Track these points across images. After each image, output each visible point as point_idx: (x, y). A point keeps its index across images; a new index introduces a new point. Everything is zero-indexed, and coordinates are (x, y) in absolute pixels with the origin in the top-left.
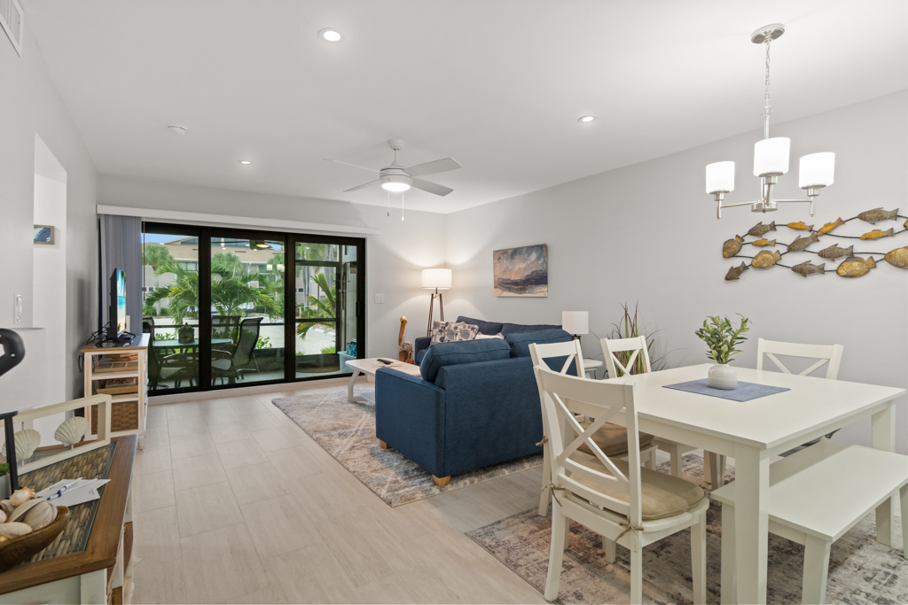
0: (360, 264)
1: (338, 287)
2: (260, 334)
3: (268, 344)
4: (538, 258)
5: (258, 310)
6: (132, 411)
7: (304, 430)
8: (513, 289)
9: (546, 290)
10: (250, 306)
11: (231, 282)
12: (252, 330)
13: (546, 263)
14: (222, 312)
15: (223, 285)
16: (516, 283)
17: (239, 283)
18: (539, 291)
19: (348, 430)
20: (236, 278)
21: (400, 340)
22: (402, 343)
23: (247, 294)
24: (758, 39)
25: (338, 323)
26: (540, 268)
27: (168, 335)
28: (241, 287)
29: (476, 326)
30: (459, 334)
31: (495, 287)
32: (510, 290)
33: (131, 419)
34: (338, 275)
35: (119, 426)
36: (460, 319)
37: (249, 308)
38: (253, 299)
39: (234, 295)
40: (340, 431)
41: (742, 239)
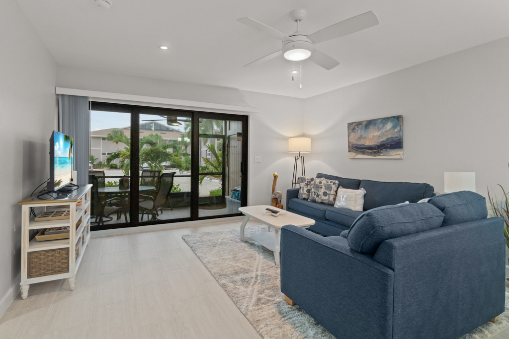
0: (244, 135)
1: (224, 152)
2: (174, 183)
3: (178, 189)
4: (394, 127)
5: (172, 166)
6: (64, 256)
7: (210, 271)
8: (368, 152)
9: (402, 153)
10: (167, 163)
11: (156, 149)
12: (168, 179)
13: (401, 130)
14: (151, 167)
15: (152, 151)
16: (370, 148)
17: (161, 149)
18: (394, 154)
19: (248, 275)
20: (159, 146)
21: (273, 190)
22: (275, 192)
23: (166, 157)
25: (224, 176)
26: (396, 135)
27: (115, 183)
28: (162, 152)
29: (337, 182)
30: (323, 187)
31: (349, 151)
32: (364, 153)
33: (63, 264)
34: (224, 144)
35: (52, 270)
36: (320, 176)
37: (167, 165)
38: (170, 159)
39: (158, 157)
40: (242, 276)
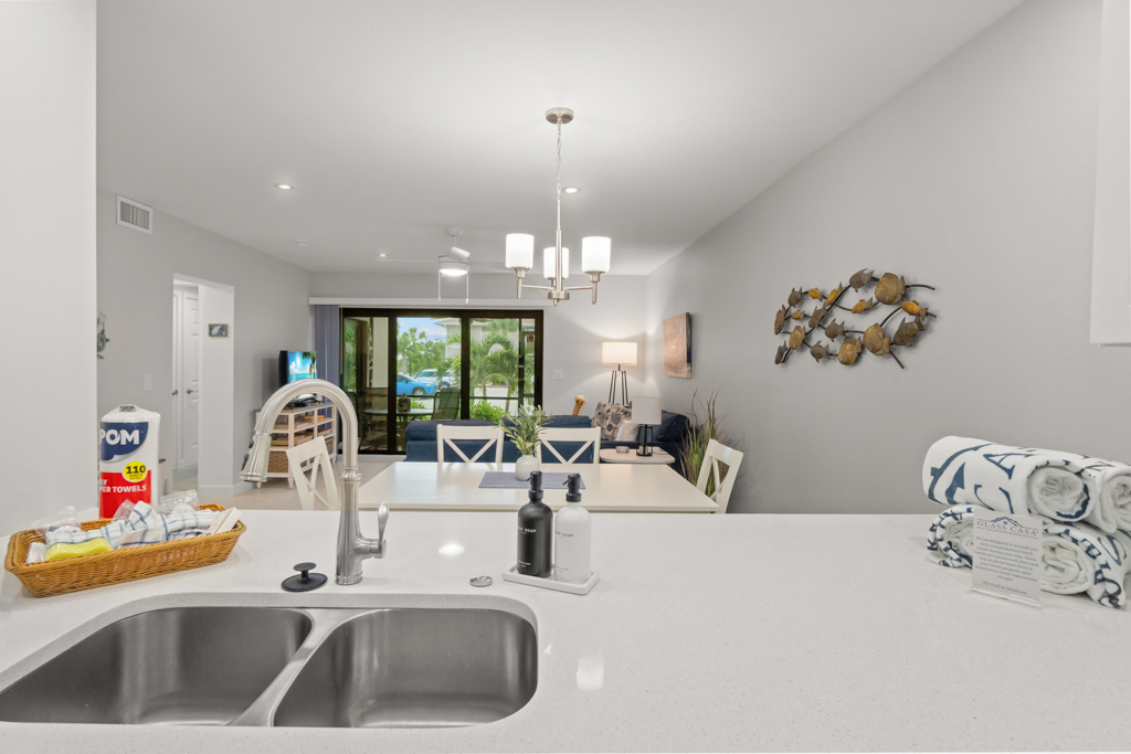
30: (610, 418)
31: (664, 364)
41: (787, 310)
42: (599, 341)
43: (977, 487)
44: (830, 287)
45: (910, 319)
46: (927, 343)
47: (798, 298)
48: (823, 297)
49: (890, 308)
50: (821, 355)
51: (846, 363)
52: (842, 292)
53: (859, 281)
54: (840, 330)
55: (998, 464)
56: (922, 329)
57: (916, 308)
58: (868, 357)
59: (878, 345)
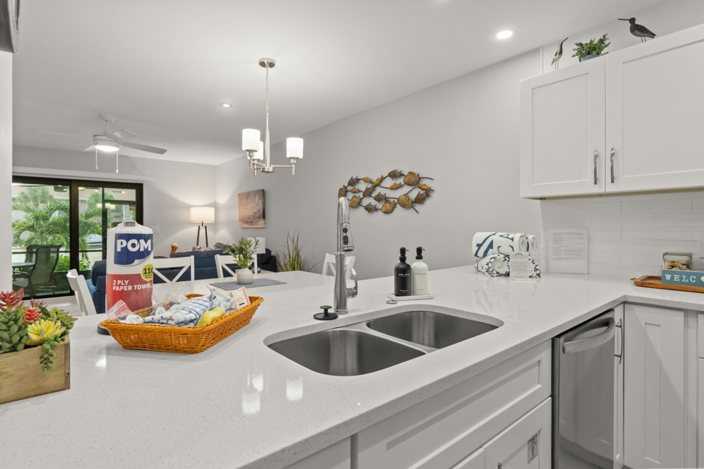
0: (139, 203)
4: (259, 200)
8: (248, 222)
9: (264, 222)
13: (263, 203)
18: (260, 223)
24: (262, 64)
26: (260, 207)
31: (239, 221)
41: (346, 188)
42: (188, 207)
43: (499, 247)
44: (375, 178)
45: (422, 192)
46: (428, 202)
47: (353, 182)
48: (371, 182)
49: (411, 188)
50: (370, 209)
51: (387, 212)
52: (383, 179)
53: (394, 175)
54: (383, 197)
55: (507, 238)
56: (428, 196)
57: (425, 188)
58: (399, 209)
59: (406, 203)
